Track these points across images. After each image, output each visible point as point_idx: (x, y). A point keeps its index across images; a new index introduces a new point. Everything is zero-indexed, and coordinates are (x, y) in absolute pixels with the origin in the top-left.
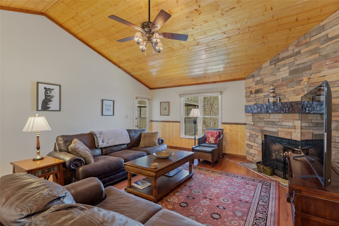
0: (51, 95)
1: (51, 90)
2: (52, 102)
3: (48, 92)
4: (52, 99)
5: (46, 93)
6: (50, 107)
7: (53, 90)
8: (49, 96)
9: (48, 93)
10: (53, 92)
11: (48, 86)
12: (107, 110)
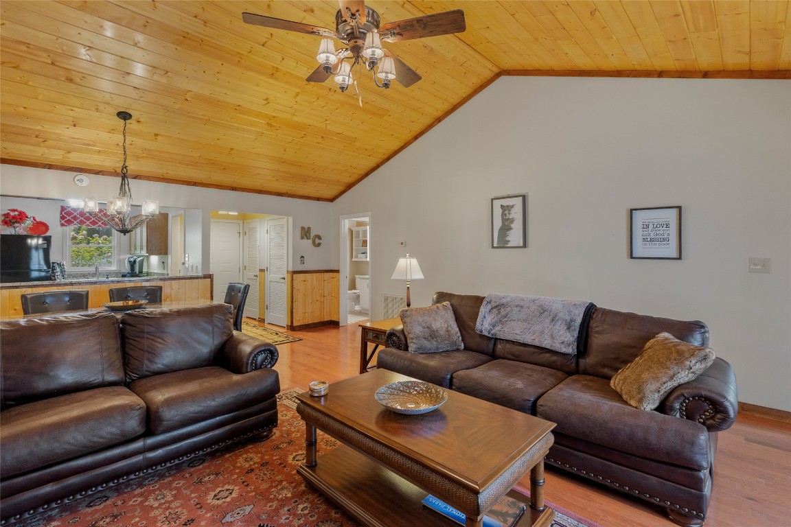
0: (511, 217)
1: (509, 208)
2: (512, 231)
3: (507, 212)
4: (512, 226)
5: (503, 214)
6: (509, 241)
7: (512, 206)
8: (509, 219)
9: (506, 214)
10: (513, 211)
11: (506, 202)
12: (651, 240)
